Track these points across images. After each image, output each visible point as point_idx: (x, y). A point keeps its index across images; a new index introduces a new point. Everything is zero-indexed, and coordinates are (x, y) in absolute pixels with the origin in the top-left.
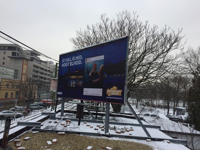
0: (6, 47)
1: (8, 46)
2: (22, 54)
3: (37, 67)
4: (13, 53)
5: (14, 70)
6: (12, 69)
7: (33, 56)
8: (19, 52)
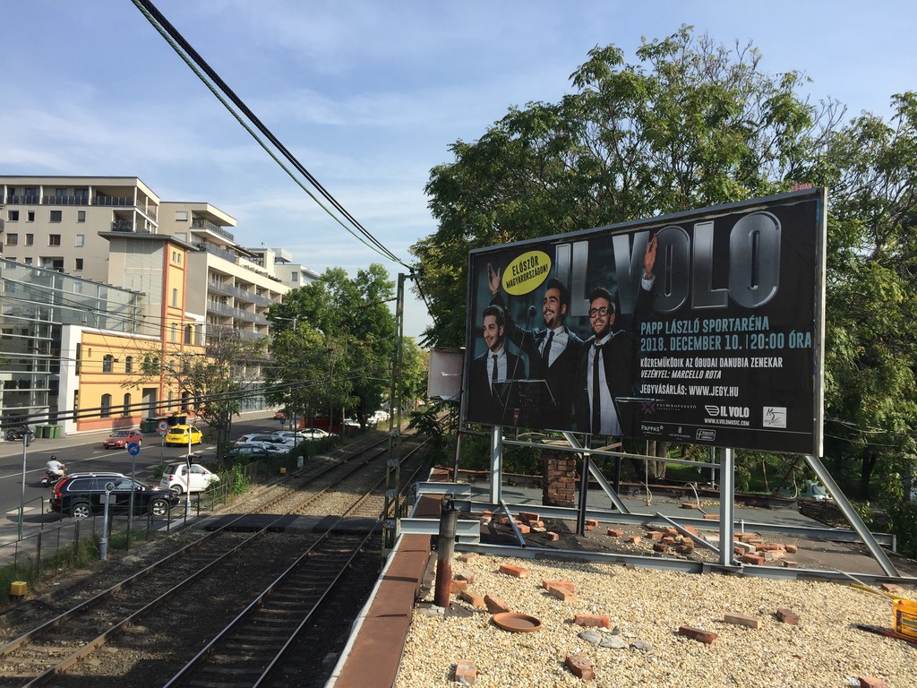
0: (85, 189)
1: (93, 187)
2: (153, 217)
3: (225, 276)
4: (118, 215)
5: (127, 294)
6: (119, 289)
7: (201, 226)
8: (144, 211)
